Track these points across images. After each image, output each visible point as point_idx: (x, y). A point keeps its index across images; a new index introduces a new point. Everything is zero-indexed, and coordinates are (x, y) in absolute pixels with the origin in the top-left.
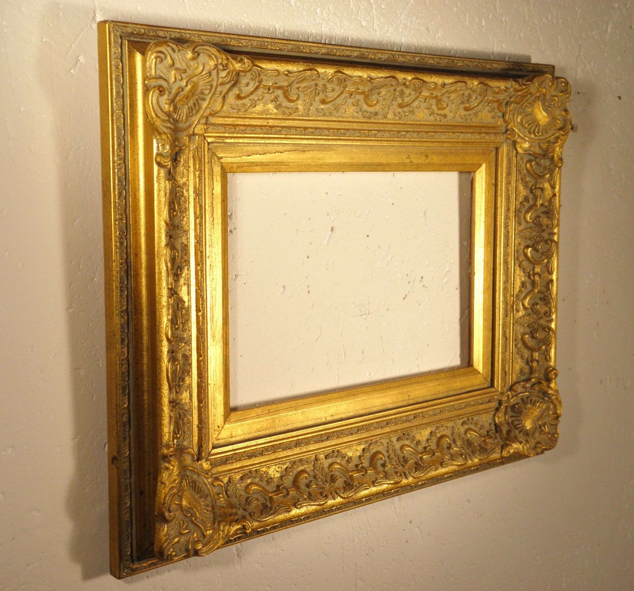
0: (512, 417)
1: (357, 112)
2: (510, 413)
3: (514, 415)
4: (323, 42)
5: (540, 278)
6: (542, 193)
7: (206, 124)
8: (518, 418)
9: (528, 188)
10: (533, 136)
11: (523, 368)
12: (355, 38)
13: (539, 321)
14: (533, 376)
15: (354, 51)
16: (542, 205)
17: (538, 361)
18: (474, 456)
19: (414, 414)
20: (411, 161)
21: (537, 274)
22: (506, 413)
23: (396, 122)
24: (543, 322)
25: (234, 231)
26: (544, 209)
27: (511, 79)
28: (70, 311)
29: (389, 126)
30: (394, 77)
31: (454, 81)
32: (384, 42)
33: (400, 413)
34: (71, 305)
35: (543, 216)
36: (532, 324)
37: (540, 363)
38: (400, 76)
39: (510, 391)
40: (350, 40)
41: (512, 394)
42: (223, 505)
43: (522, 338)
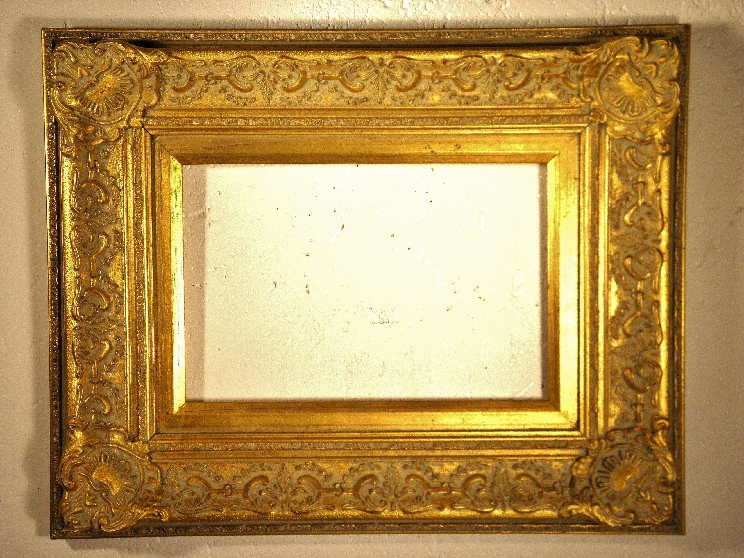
0: (599, 471)
1: (338, 99)
2: (599, 467)
3: (604, 469)
4: (330, 28)
5: (643, 298)
6: (645, 188)
7: (143, 117)
8: (607, 475)
9: (629, 183)
10: (627, 116)
11: (626, 412)
12: (374, 20)
13: (644, 353)
14: (638, 425)
15: (337, 34)
16: (644, 204)
17: (643, 405)
18: (510, 505)
19: (434, 442)
20: (432, 152)
21: (640, 292)
22: (592, 465)
23: (397, 108)
24: (647, 355)
25: (212, 224)
26: (647, 210)
27: (565, 48)
28: (34, 288)
29: (390, 112)
30: (363, 58)
31: (461, 56)
32: (419, 21)
33: (413, 437)
34: (36, 282)
35: (646, 218)
36: (635, 356)
37: (645, 408)
38: (373, 56)
39: (605, 440)
40: (368, 23)
41: (607, 444)
42: (151, 490)
43: (623, 373)
